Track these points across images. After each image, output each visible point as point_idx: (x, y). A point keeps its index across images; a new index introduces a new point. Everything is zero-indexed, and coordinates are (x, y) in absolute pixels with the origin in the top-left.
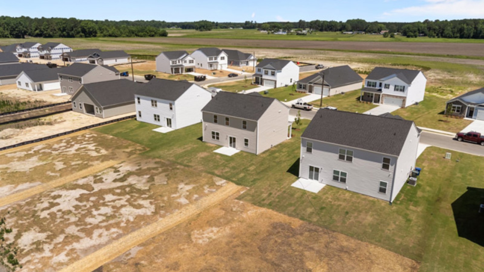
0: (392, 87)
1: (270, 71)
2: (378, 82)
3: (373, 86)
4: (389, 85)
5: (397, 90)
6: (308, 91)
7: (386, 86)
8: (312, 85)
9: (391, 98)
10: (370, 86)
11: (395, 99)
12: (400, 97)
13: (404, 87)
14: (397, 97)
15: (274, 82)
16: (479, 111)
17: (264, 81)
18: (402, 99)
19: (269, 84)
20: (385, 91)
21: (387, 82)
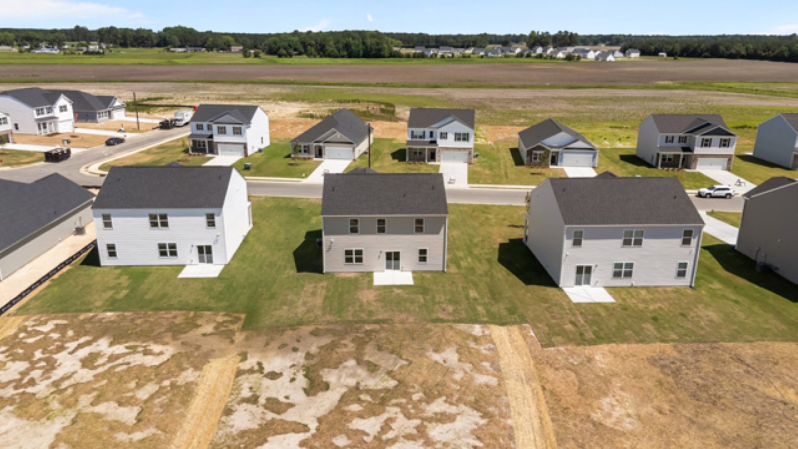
0: (451, 136)
1: (229, 128)
2: (427, 131)
3: (421, 137)
4: (447, 134)
5: (459, 139)
6: (313, 156)
7: (443, 135)
8: (321, 144)
9: (452, 152)
10: (416, 137)
11: (457, 152)
12: (464, 149)
13: (468, 134)
14: (459, 149)
15: (242, 146)
16: (565, 155)
17: (219, 145)
18: (467, 152)
19: (231, 150)
20: (441, 143)
21: (443, 130)
